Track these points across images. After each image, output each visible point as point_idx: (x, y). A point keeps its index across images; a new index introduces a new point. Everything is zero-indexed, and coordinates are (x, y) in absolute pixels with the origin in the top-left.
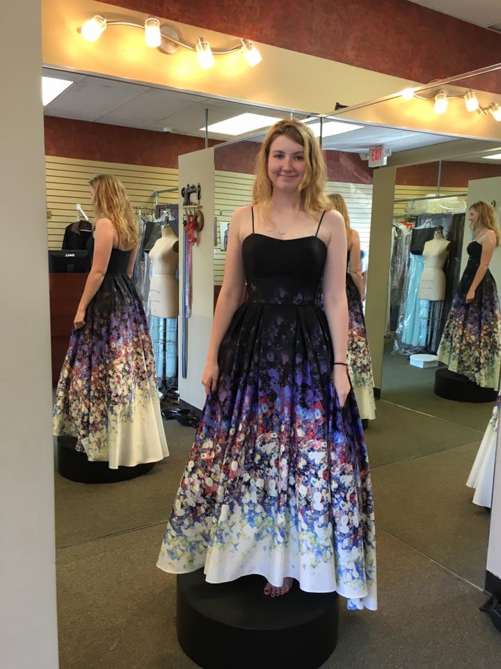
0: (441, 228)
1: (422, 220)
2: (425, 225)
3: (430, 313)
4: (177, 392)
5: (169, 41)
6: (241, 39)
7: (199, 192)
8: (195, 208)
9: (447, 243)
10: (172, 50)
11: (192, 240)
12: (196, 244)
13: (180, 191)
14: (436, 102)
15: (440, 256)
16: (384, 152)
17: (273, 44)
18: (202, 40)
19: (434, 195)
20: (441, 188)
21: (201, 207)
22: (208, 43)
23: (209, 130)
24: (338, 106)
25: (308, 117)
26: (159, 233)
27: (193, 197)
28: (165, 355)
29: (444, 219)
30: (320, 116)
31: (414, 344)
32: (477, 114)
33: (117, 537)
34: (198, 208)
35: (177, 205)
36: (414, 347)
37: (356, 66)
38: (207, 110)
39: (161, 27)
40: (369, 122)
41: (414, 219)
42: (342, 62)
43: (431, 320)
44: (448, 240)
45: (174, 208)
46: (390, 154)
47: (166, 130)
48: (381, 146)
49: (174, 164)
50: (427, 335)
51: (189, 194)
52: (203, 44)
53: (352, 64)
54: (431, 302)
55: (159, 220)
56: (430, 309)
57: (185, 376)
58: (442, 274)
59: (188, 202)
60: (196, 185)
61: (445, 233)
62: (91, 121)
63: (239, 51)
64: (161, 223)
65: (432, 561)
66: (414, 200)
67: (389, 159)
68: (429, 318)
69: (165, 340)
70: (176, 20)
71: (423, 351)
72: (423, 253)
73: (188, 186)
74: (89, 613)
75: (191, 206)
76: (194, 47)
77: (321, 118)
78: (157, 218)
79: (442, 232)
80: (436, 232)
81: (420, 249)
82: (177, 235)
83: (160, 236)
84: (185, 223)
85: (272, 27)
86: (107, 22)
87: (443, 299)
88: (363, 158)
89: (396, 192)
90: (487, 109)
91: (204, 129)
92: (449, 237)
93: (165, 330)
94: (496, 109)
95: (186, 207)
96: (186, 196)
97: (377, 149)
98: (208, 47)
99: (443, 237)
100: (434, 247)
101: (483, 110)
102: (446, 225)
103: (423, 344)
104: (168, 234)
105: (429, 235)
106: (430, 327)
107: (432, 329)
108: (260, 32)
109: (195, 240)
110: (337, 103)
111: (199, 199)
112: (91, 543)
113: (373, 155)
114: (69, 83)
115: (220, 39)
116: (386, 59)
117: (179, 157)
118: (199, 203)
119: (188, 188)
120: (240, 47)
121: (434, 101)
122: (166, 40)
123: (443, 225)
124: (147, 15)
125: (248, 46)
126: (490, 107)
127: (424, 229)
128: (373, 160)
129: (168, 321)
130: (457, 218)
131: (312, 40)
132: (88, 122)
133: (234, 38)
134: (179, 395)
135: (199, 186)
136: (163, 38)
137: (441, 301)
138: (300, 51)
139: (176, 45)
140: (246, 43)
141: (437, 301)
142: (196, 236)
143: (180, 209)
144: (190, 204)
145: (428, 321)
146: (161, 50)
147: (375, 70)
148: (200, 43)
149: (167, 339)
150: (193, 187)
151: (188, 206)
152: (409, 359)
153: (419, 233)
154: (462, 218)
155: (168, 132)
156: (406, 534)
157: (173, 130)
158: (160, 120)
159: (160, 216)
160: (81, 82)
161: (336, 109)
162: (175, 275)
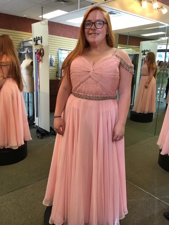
4: (34, 122)
7: (41, 40)
8: (40, 46)
11: (39, 60)
12: (41, 62)
13: (33, 39)
21: (43, 46)
26: (24, 57)
27: (39, 42)
28: (28, 108)
32: (155, 10)
34: (41, 46)
38: (42, 7)
45: (31, 47)
51: (37, 41)
55: (24, 52)
57: (37, 116)
59: (37, 44)
60: (40, 37)
64: (25, 54)
73: (37, 37)
75: (38, 46)
82: (32, 59)
83: (25, 59)
84: (36, 53)
90: (160, 8)
93: (28, 97)
94: (163, 8)
95: (36, 46)
96: (36, 41)
101: (158, 9)
104: (28, 58)
109: (40, 60)
111: (41, 42)
117: (32, 24)
118: (42, 45)
119: (36, 38)
126: (161, 8)
129: (30, 94)
134: (35, 124)
135: (41, 37)
142: (41, 59)
143: (33, 46)
144: (38, 45)
149: (30, 101)
150: (39, 38)
151: (37, 46)
154: (138, 56)
155: (26, 17)
156: (134, 180)
157: (28, 16)
158: (22, 11)
159: (24, 51)
161: (105, 1)
162: (32, 75)
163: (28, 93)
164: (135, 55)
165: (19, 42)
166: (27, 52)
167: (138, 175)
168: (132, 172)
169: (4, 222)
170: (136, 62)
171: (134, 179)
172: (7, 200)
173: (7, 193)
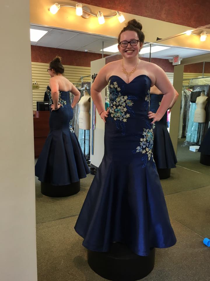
0: (204, 91)
1: (196, 88)
2: (197, 90)
3: (198, 128)
4: (90, 160)
5: (86, 13)
6: (117, 11)
9: (206, 98)
10: (87, 17)
13: (91, 77)
14: (201, 36)
15: (204, 103)
16: (179, 58)
17: (130, 13)
18: (100, 12)
19: (201, 77)
20: (204, 74)
22: (102, 13)
23: (104, 50)
24: (158, 39)
25: (145, 44)
28: (85, 145)
29: (205, 87)
30: (150, 43)
33: (64, 219)
35: (90, 82)
37: (166, 21)
38: (103, 42)
39: (83, 7)
40: (172, 45)
41: (193, 87)
42: (159, 19)
43: (199, 131)
44: (207, 96)
45: (89, 84)
46: (182, 60)
47: (86, 51)
48: (178, 56)
49: (89, 65)
50: (197, 138)
52: (100, 14)
53: (164, 21)
54: (199, 123)
55: (83, 89)
56: (199, 126)
57: (93, 154)
58: (205, 111)
61: (206, 93)
62: (56, 48)
63: (116, 16)
64: (84, 90)
65: (196, 234)
66: (192, 79)
67: (181, 61)
68: (198, 130)
69: (85, 139)
70: (89, 4)
71: (195, 144)
72: (196, 102)
74: (52, 250)
76: (96, 15)
77: (151, 44)
78: (82, 88)
79: (204, 93)
80: (202, 93)
81: (194, 100)
82: (90, 95)
85: (130, 6)
86: (60, 6)
88: (170, 61)
89: (184, 76)
91: (102, 50)
92: (208, 95)
93: (85, 134)
96: (94, 78)
97: (176, 57)
98: (102, 15)
99: (205, 95)
100: (201, 99)
102: (206, 90)
103: (195, 141)
104: (86, 94)
105: (198, 94)
106: (198, 134)
107: (200, 135)
108: (125, 8)
110: (158, 38)
112: (53, 221)
113: (175, 60)
114: (46, 32)
115: (108, 11)
116: (179, 18)
117: (91, 62)
119: (95, 75)
120: (116, 15)
121: (200, 36)
122: (85, 12)
124: (77, 2)
125: (119, 14)
127: (196, 92)
128: (175, 62)
131: (147, 11)
132: (54, 48)
133: (113, 11)
134: (90, 162)
136: (84, 12)
137: (204, 123)
138: (141, 16)
139: (89, 15)
140: (118, 13)
141: (201, 123)
143: (91, 83)
145: (198, 132)
146: (82, 17)
147: (174, 23)
148: (99, 13)
152: (189, 148)
153: (194, 93)
155: (87, 52)
157: (89, 51)
158: (84, 47)
159: (83, 87)
160: (51, 31)
161: (157, 40)
162: (89, 112)
163: (85, 130)
165: (80, 78)
166: (86, 88)
173: (59, 219)
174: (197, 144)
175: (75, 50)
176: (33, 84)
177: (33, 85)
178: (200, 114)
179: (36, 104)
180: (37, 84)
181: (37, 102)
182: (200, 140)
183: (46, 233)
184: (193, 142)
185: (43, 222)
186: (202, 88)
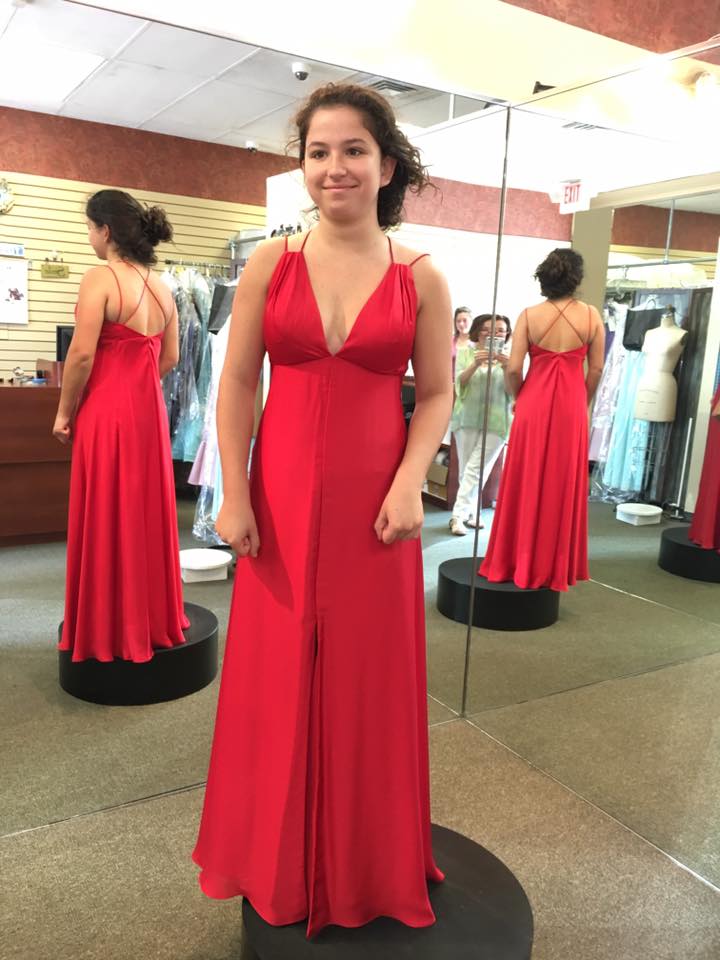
0: (673, 310)
1: (643, 297)
2: (647, 304)
3: (649, 440)
9: (682, 333)
15: (670, 353)
16: (582, 189)
19: (661, 260)
20: (671, 251)
24: (539, 87)
25: (488, 105)
29: (677, 296)
30: (507, 104)
31: (624, 487)
36: (623, 492)
37: (569, 23)
42: (545, 13)
43: (650, 452)
44: (683, 327)
46: (594, 195)
47: (249, 144)
48: (578, 181)
49: (259, 199)
50: (644, 475)
53: (562, 19)
54: (652, 424)
56: (650, 434)
58: (674, 380)
60: (295, 226)
61: (678, 317)
62: (135, 127)
66: (628, 266)
67: (592, 201)
68: (648, 448)
71: (637, 499)
73: (282, 227)
77: (509, 108)
78: (231, 280)
79: (673, 316)
80: (664, 316)
81: (637, 342)
87: (672, 419)
88: (554, 200)
92: (685, 325)
97: (573, 185)
99: (675, 324)
102: (680, 305)
103: (638, 487)
105: (652, 319)
106: (649, 462)
107: (653, 465)
110: (538, 83)
112: (102, 814)
113: (566, 195)
114: (99, 60)
116: (618, 15)
117: (268, 180)
119: (282, 231)
123: (676, 306)
127: (645, 311)
128: (566, 203)
130: (699, 295)
132: (129, 130)
135: (299, 228)
137: (669, 423)
141: (663, 423)
145: (647, 454)
147: (599, 32)
150: (290, 229)
152: (615, 510)
153: (637, 316)
154: (708, 294)
155: (253, 149)
156: (633, 812)
157: (261, 145)
158: (241, 128)
159: (236, 277)
160: (116, 58)
161: (536, 91)
164: (696, 292)
165: (223, 244)
167: (655, 794)
168: (628, 779)
169: (106, 901)
170: (702, 321)
171: (632, 808)
172: (124, 829)
173: (127, 804)
174: (642, 497)
175: (209, 141)
176: (47, 260)
177: (44, 263)
178: (657, 392)
179: (54, 337)
180: (62, 261)
181: (60, 330)
182: (654, 482)
183: (66, 871)
184: (631, 492)
185: (58, 818)
186: (664, 298)
